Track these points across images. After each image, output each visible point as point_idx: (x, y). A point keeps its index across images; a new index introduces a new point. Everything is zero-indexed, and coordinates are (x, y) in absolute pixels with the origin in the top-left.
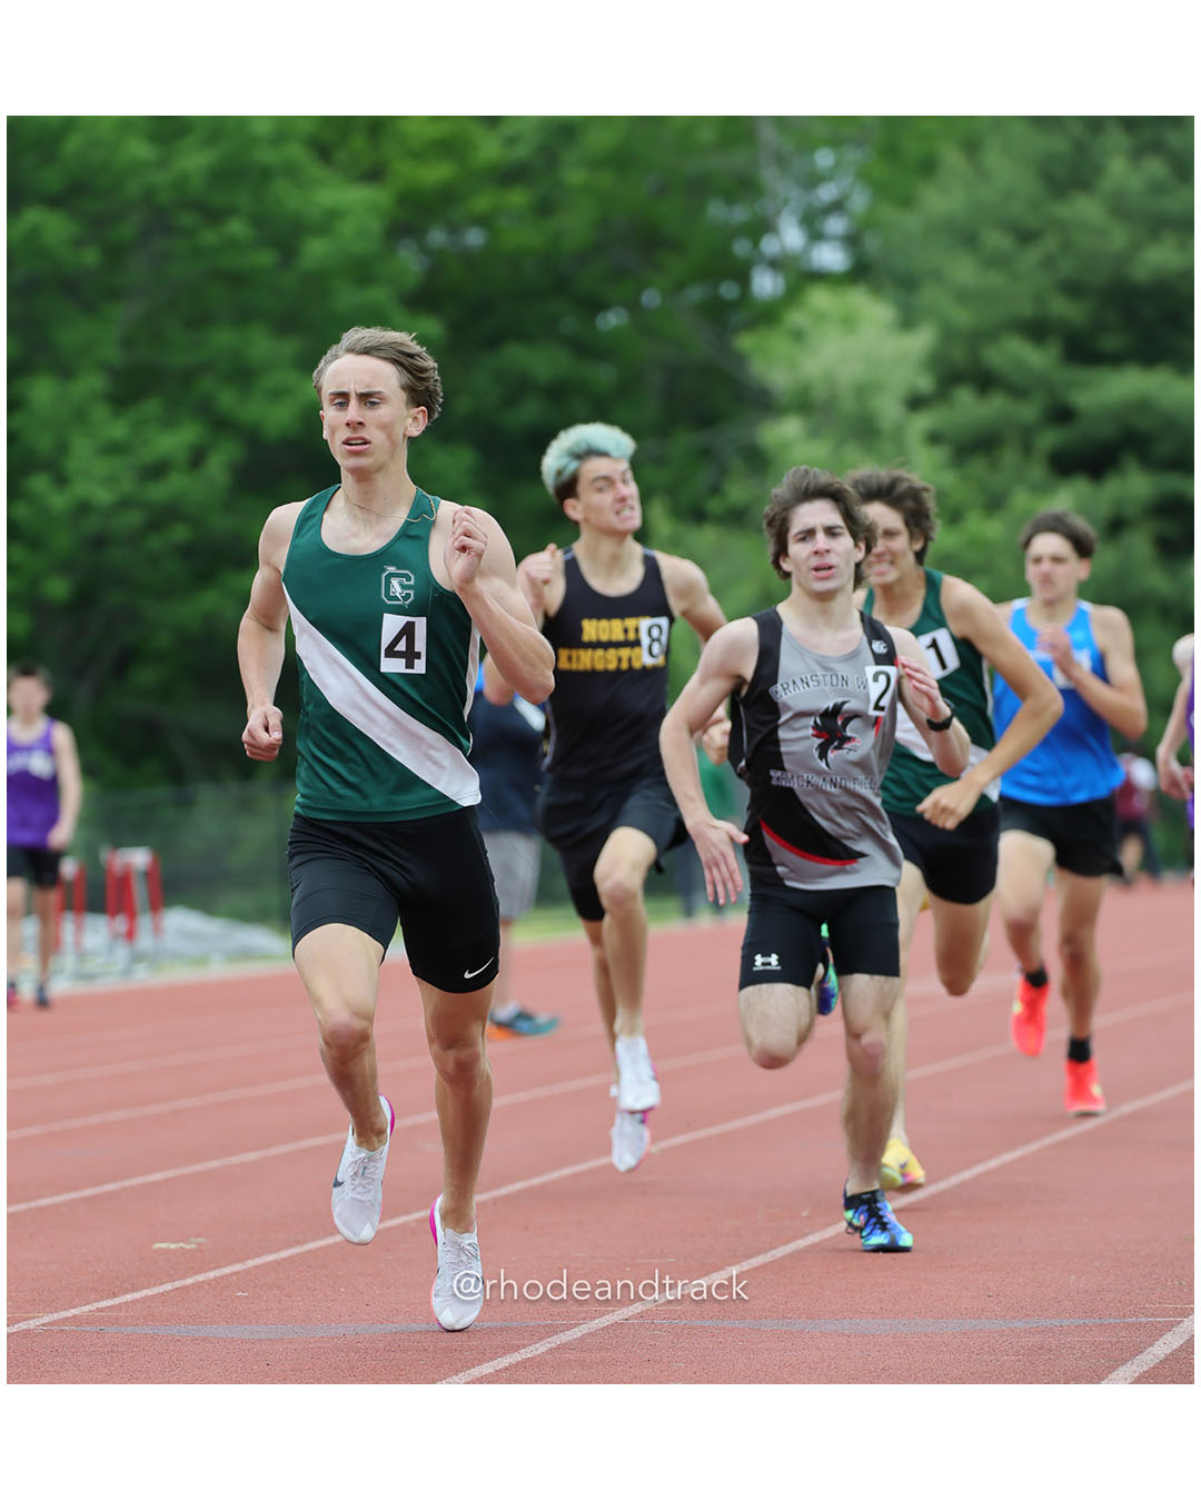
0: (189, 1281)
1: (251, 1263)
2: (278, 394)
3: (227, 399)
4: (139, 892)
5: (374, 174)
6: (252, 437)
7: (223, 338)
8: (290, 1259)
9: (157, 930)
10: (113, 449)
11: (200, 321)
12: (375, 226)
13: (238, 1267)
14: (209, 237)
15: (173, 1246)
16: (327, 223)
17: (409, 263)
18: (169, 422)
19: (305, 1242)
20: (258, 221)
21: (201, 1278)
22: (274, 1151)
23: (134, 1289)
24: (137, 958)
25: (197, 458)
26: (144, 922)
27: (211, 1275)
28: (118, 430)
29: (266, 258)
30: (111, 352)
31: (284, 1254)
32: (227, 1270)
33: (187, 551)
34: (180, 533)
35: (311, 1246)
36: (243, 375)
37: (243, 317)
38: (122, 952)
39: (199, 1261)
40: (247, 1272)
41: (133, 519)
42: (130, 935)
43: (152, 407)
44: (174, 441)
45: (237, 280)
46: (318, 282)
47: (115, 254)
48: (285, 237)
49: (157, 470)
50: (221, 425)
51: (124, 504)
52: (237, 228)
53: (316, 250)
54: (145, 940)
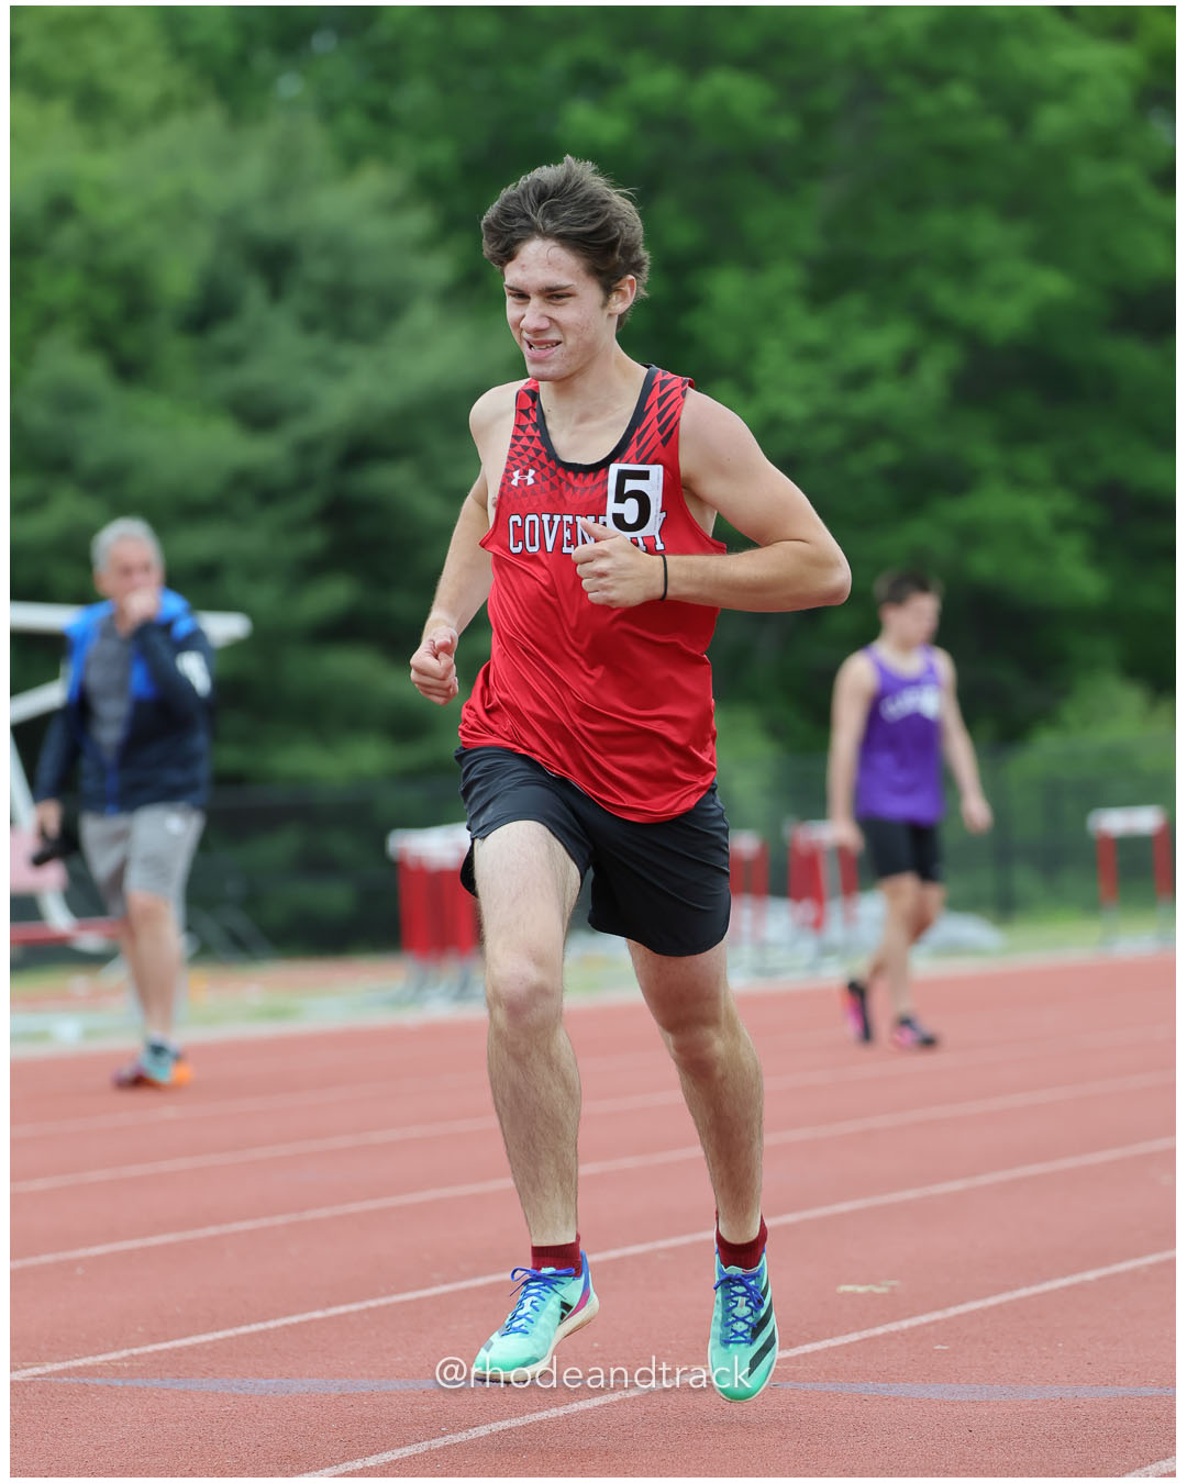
0: (880, 1331)
1: (952, 1312)
2: (1004, 290)
3: (945, 296)
4: (830, 874)
5: (1121, 30)
6: (973, 341)
7: (941, 224)
8: (999, 1307)
9: (850, 920)
10: (809, 353)
11: (913, 203)
12: (1121, 90)
13: (937, 1316)
14: (926, 104)
15: (861, 1289)
16: (1067, 87)
17: (1162, 136)
18: (875, 321)
19: (1017, 1287)
20: (986, 87)
21: (894, 1327)
22: (984, 1179)
23: (815, 1338)
24: (826, 951)
25: (907, 364)
26: (835, 909)
27: (906, 1324)
28: (813, 330)
29: (993, 130)
30: (809, 240)
31: (992, 1301)
32: (924, 1319)
33: (893, 475)
34: (885, 453)
35: (1023, 1292)
36: (964, 267)
37: (965, 199)
38: (808, 946)
39: (893, 1307)
40: (948, 1321)
41: (830, 437)
42: (818, 924)
43: (855, 304)
44: (880, 344)
45: (957, 155)
46: (1054, 160)
47: (815, 124)
48: (1016, 104)
49: (859, 379)
50: (936, 325)
51: (822, 418)
52: (960, 95)
53: (1053, 121)
54: (835, 930)
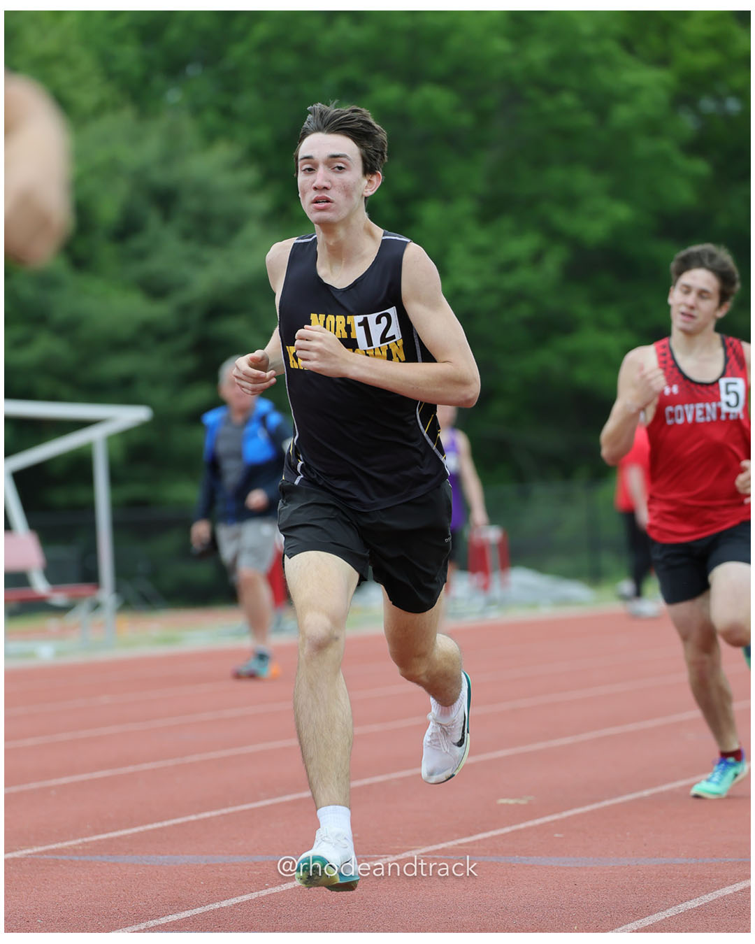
0: (522, 826)
1: (565, 814)
2: (595, 215)
3: (560, 218)
4: (493, 558)
5: (663, 61)
6: (576, 245)
7: (556, 176)
8: (592, 812)
9: (504, 584)
10: (480, 252)
11: (540, 163)
12: (662, 96)
13: (556, 817)
14: (548, 105)
15: (511, 802)
16: (630, 94)
17: (687, 123)
18: (519, 232)
20: (583, 94)
21: (530, 824)
23: (484, 830)
24: (490, 602)
25: (537, 258)
26: (496, 578)
27: (538, 822)
28: (481, 237)
29: (587, 120)
30: (479, 184)
32: (548, 819)
33: (529, 323)
34: (525, 310)
35: (607, 803)
36: (570, 201)
37: (571, 160)
38: (480, 600)
39: (529, 812)
40: (562, 820)
41: (491, 301)
42: (486, 587)
43: (506, 223)
44: (521, 246)
45: (567, 135)
46: (623, 136)
47: (483, 117)
48: (600, 104)
49: (509, 267)
50: (554, 235)
51: (488, 290)
52: (568, 99)
53: (622, 114)
54: (496, 590)
